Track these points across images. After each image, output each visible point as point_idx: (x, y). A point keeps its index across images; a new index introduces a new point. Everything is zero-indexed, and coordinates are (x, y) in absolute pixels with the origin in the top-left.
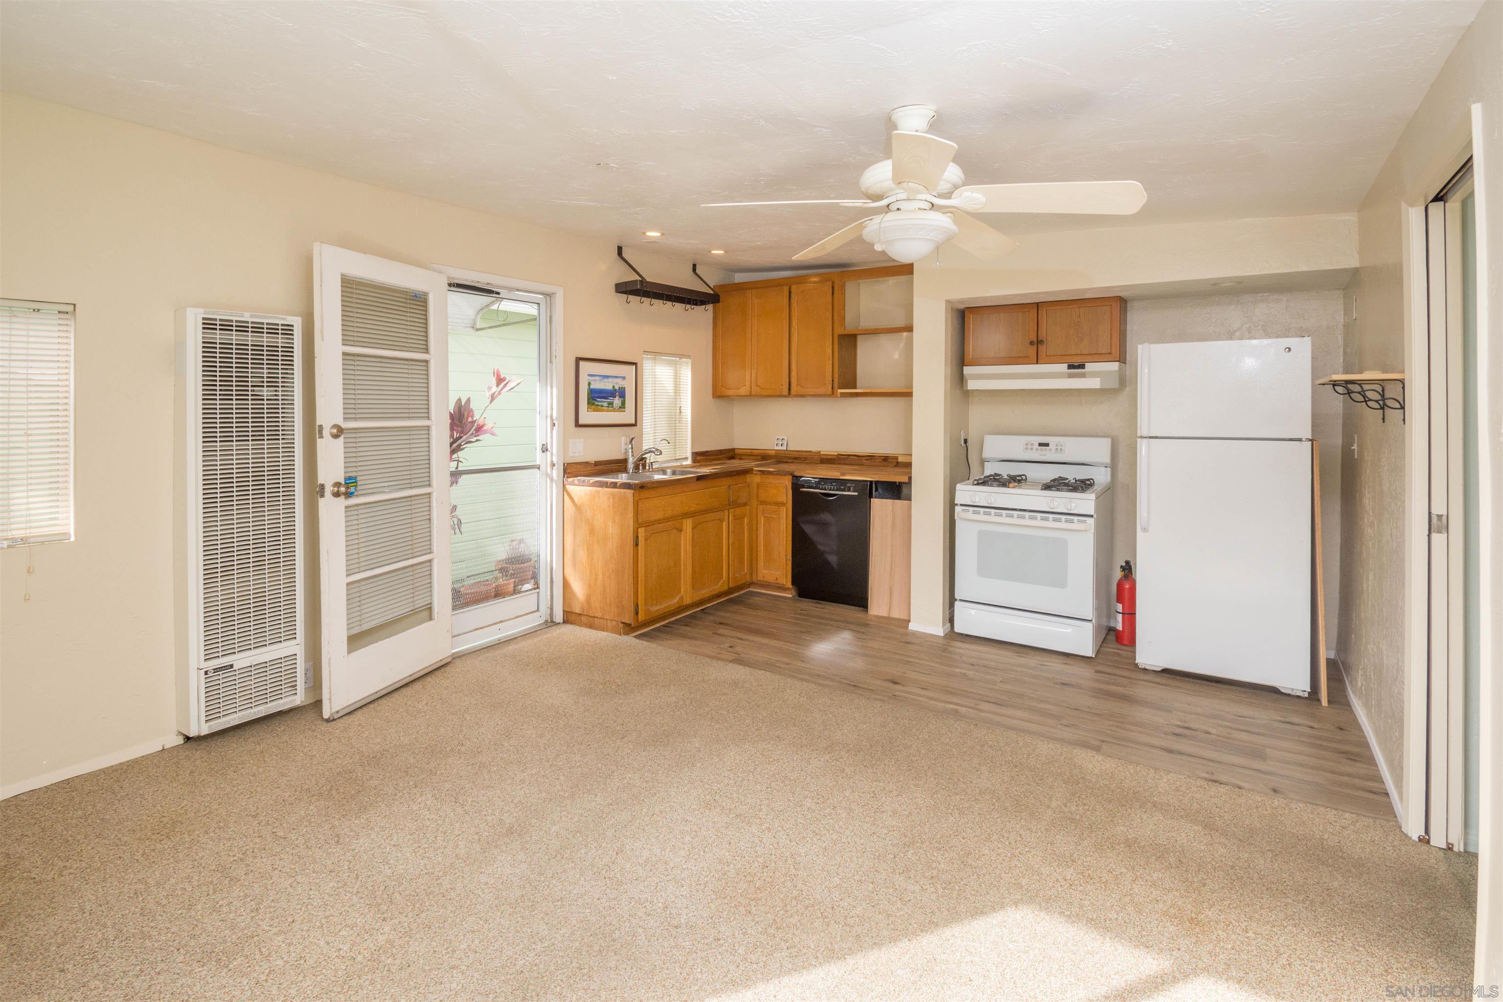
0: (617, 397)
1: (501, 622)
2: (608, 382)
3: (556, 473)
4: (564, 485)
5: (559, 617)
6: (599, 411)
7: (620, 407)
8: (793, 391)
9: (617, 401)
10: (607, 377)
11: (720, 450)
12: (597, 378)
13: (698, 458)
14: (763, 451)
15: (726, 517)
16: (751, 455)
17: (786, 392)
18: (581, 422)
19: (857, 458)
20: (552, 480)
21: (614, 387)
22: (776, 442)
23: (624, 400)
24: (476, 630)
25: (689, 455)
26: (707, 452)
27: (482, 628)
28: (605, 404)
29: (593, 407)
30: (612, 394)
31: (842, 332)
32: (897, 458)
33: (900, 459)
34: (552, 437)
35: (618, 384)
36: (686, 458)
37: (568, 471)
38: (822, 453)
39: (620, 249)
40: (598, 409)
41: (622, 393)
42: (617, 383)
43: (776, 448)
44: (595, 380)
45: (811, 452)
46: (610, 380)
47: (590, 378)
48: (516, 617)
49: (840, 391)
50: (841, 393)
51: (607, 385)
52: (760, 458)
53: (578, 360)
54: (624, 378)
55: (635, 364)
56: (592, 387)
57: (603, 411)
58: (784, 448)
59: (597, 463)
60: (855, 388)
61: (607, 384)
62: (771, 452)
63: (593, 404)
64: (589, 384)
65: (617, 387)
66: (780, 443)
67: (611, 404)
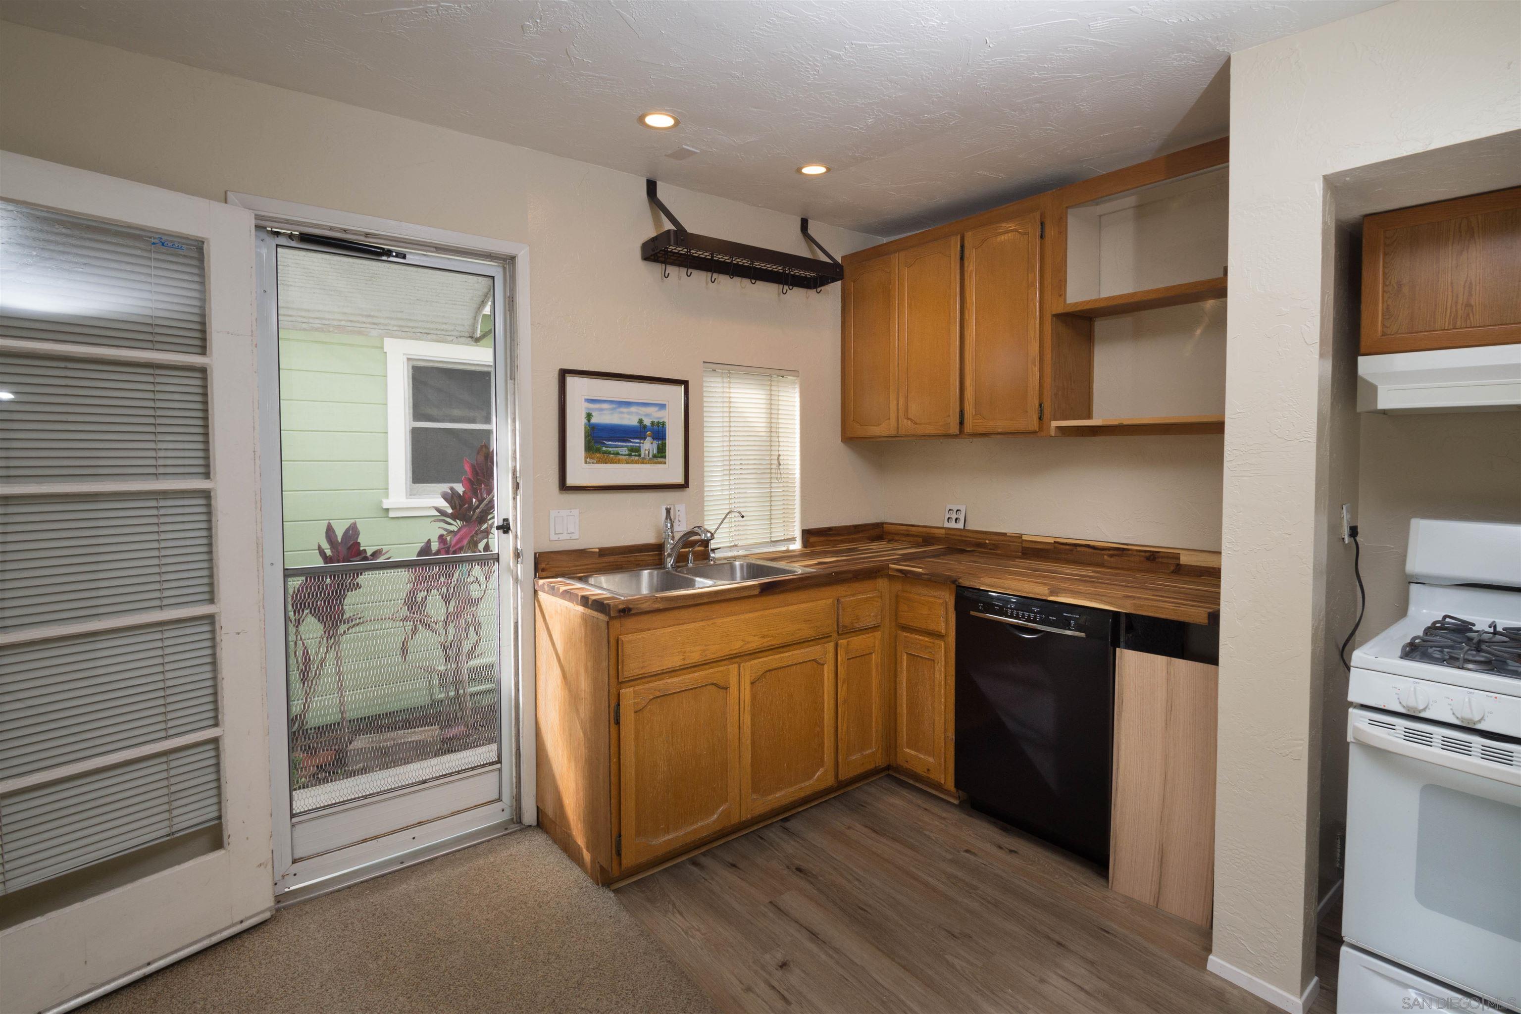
0: (649, 439)
1: (420, 824)
2: (629, 413)
3: (525, 569)
4: (535, 592)
5: (529, 816)
6: (612, 462)
7: (654, 456)
8: (968, 428)
9: (648, 446)
10: (628, 404)
11: (856, 527)
12: (605, 406)
13: (813, 539)
14: (928, 530)
15: (831, 656)
16: (908, 535)
17: (954, 429)
18: (570, 481)
19: (1091, 550)
20: (516, 580)
21: (641, 421)
22: (947, 516)
23: (664, 445)
24: (365, 841)
25: (798, 534)
26: (830, 529)
27: (376, 837)
28: (624, 451)
29: (598, 455)
30: (639, 432)
31: (1060, 310)
32: (1177, 557)
33: (1185, 559)
34: (515, 508)
35: (650, 416)
36: (793, 540)
37: (543, 566)
38: (1024, 538)
39: (652, 187)
40: (607, 458)
41: (659, 433)
42: (647, 415)
43: (947, 525)
44: (601, 410)
45: (1005, 534)
46: (633, 409)
47: (592, 406)
48: (453, 814)
49: (1055, 424)
50: (1059, 428)
51: (628, 418)
52: (920, 540)
53: (563, 374)
54: (662, 406)
55: (685, 383)
56: (594, 420)
57: (619, 462)
58: (960, 526)
59: (604, 552)
60: (1089, 416)
61: (626, 416)
62: (936, 531)
63: (598, 450)
64: (589, 416)
65: (647, 422)
66: (954, 516)
67: (636, 451)
